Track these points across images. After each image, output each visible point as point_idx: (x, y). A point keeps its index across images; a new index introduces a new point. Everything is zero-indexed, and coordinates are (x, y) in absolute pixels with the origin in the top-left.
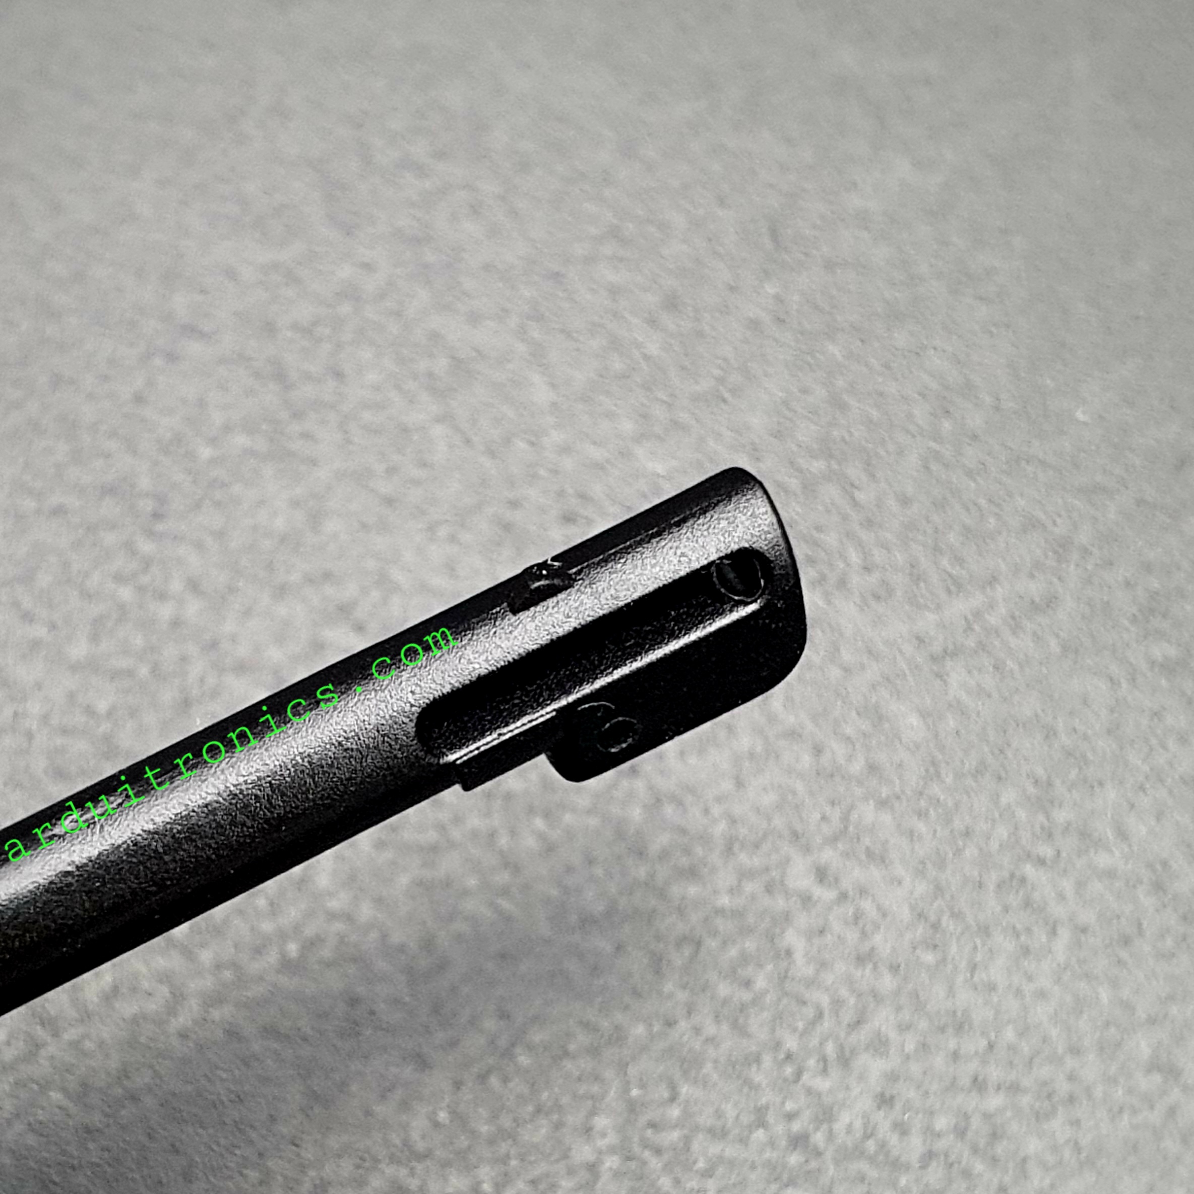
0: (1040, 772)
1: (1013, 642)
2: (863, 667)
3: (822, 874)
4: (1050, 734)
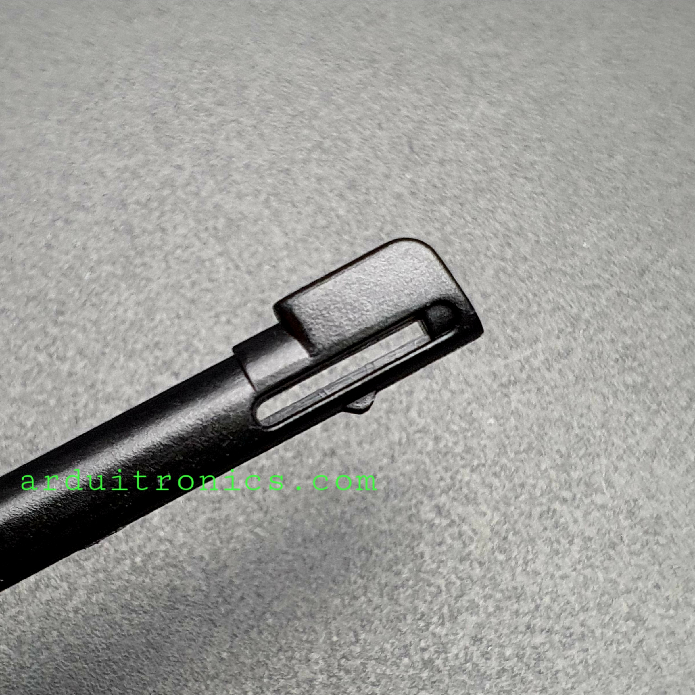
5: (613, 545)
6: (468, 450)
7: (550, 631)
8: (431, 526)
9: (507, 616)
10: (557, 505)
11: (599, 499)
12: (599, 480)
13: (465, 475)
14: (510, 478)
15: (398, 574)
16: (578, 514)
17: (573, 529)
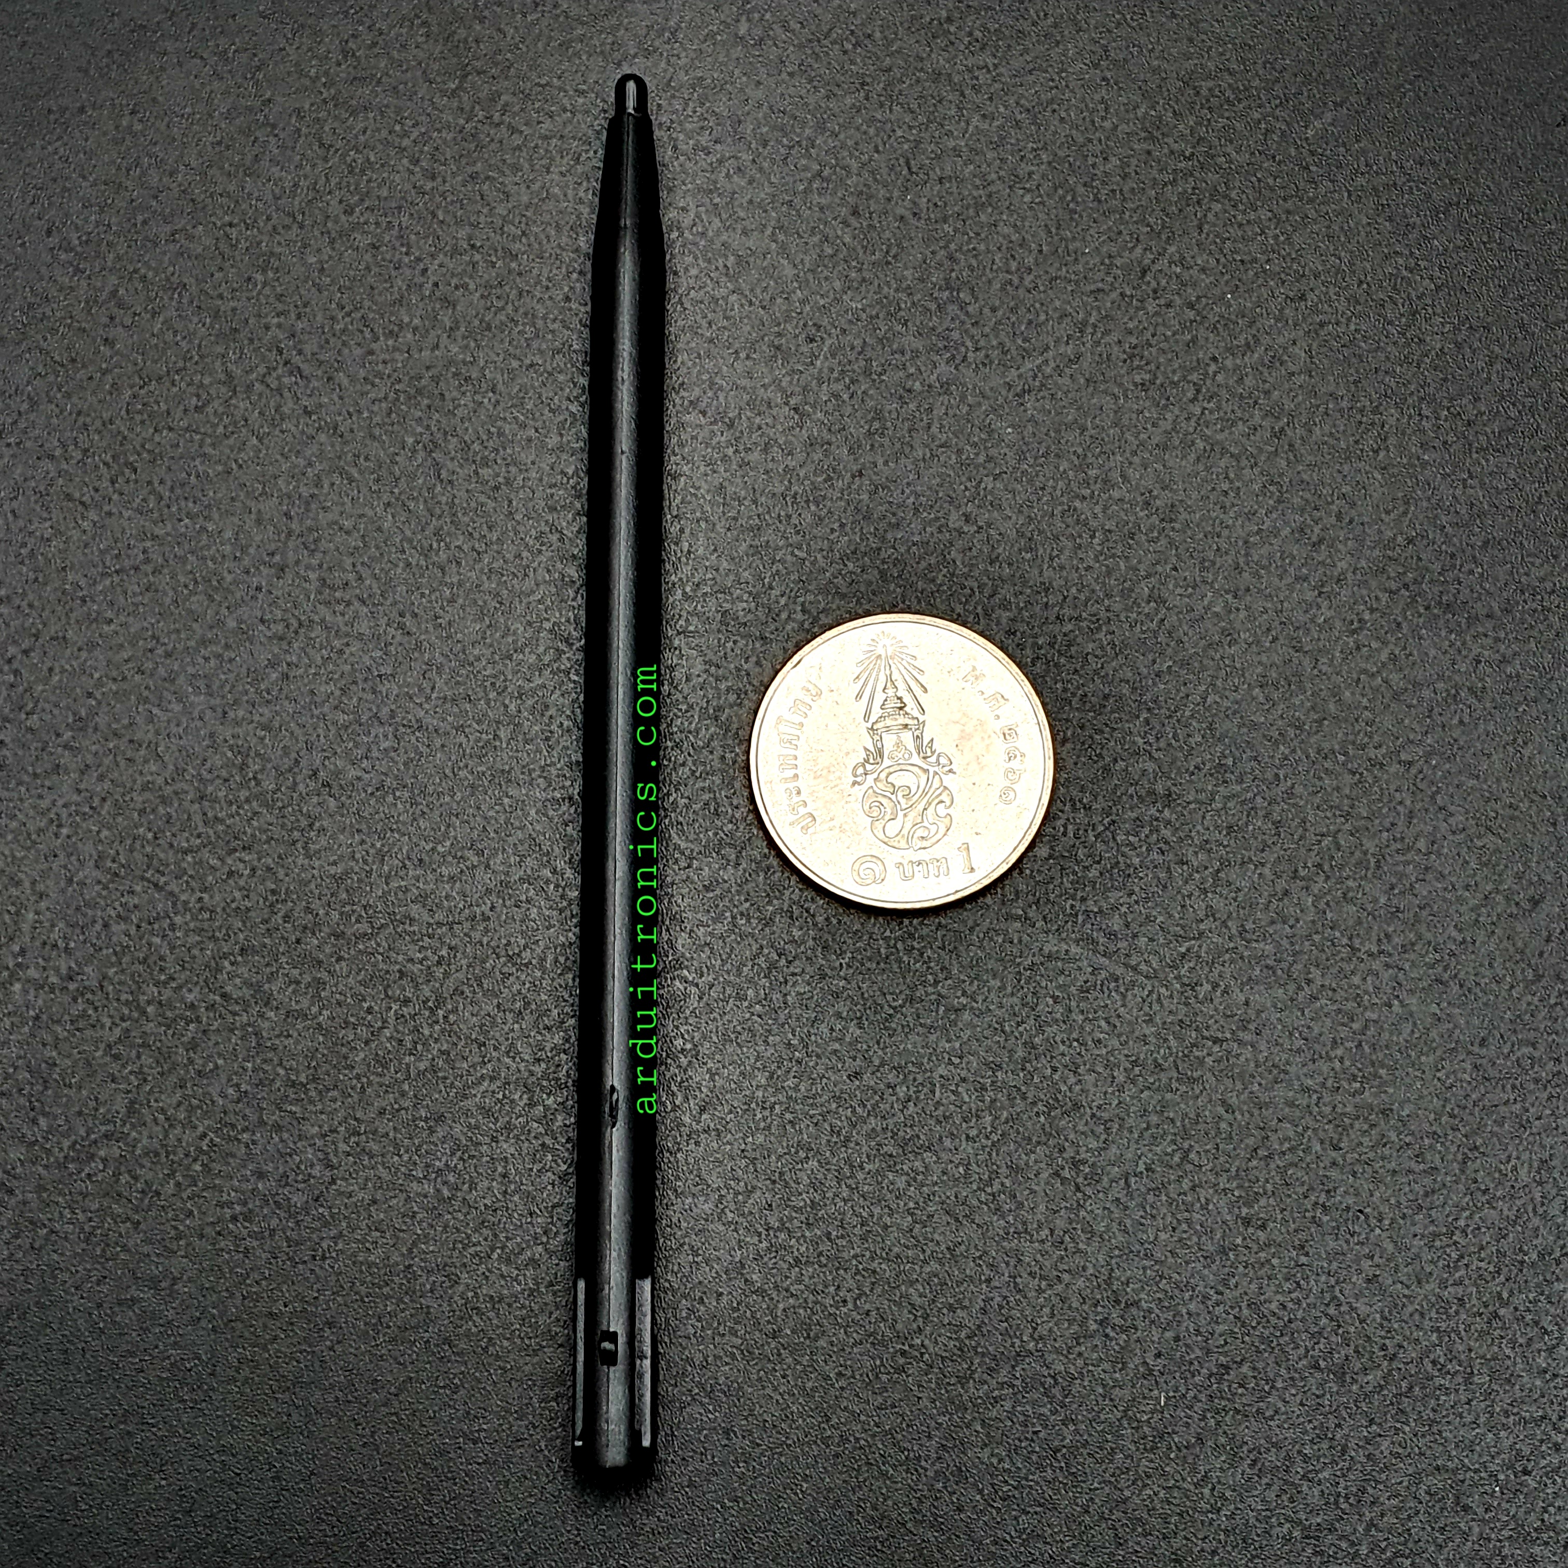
0: (1080, 451)
1: (1060, 381)
2: (980, 404)
3: (967, 518)
4: (1083, 429)
5: (1132, 536)
6: (989, 459)
7: (1079, 618)
8: (960, 533)
9: (1037, 609)
10: (1077, 504)
11: (1116, 494)
12: (1115, 476)
13: (988, 482)
14: (1031, 481)
15: (933, 581)
16: (1098, 509)
17: (1094, 524)
